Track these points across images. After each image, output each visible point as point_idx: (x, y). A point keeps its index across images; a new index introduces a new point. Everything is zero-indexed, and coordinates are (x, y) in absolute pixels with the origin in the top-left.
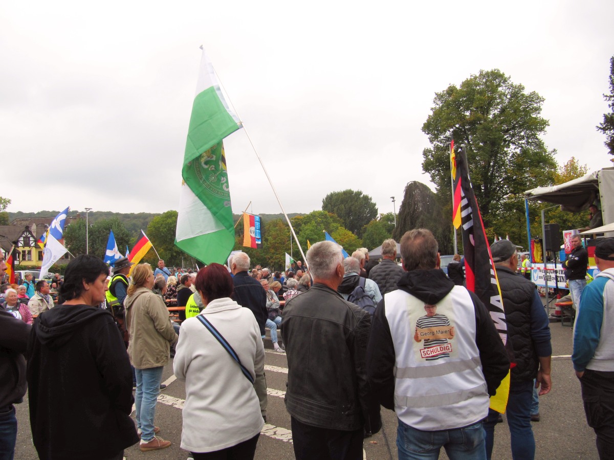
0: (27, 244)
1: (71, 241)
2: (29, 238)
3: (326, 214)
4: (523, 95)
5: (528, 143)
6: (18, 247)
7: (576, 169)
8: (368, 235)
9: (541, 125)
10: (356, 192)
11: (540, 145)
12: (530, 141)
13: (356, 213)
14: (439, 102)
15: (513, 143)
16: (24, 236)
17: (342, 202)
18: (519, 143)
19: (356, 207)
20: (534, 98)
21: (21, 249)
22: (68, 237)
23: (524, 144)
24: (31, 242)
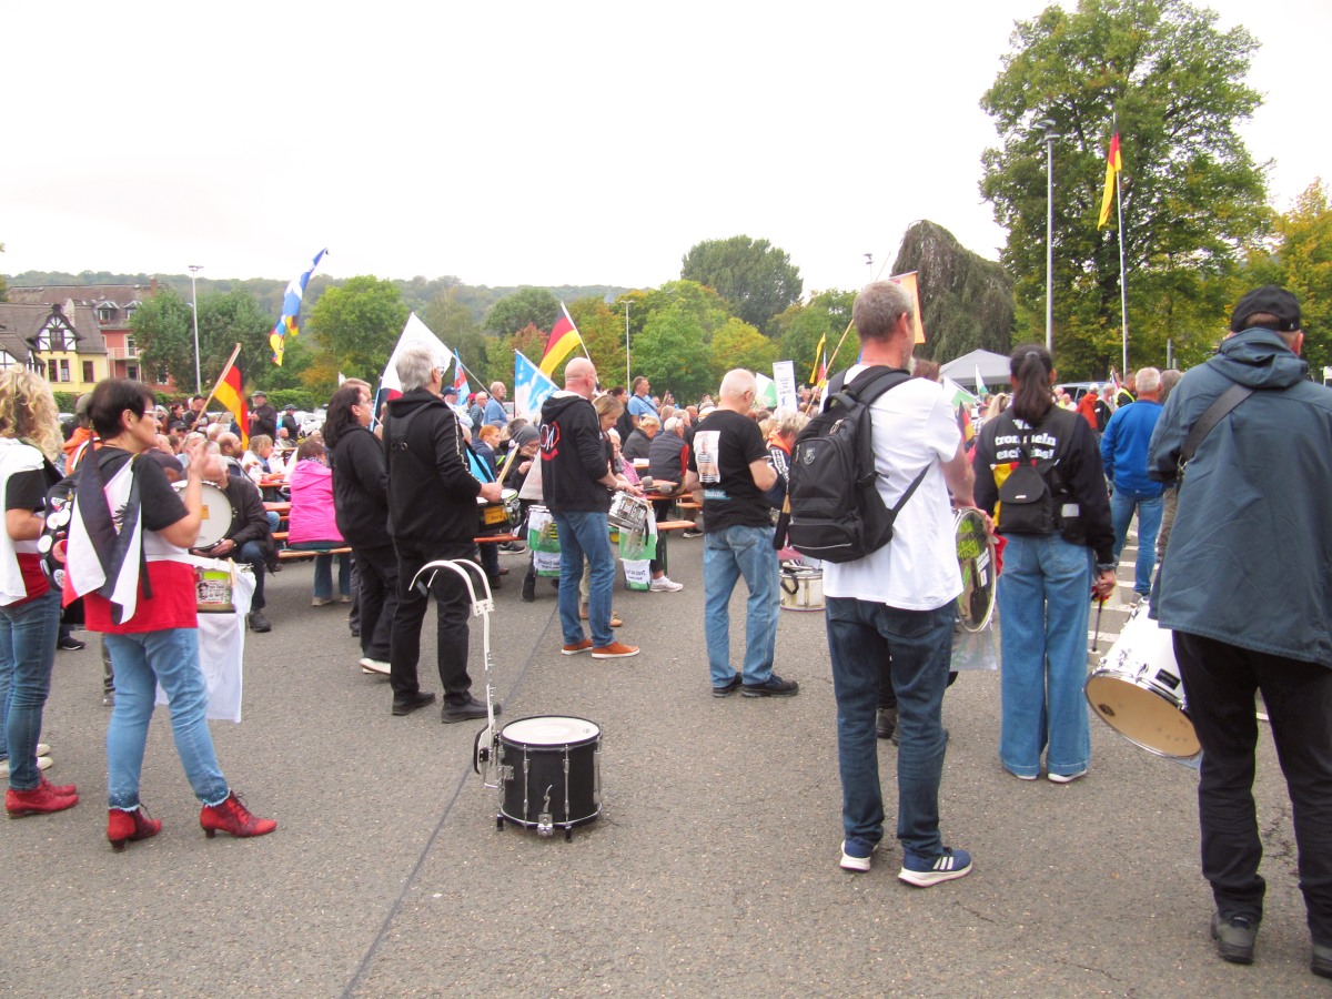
0: (58, 346)
1: (147, 340)
2: (62, 331)
3: (696, 290)
4: (1212, 33)
5: (1208, 142)
6: (39, 352)
7: (1324, 203)
8: (792, 337)
9: (1245, 103)
10: (756, 242)
11: (1233, 147)
12: (1213, 137)
13: (756, 287)
14: (1021, 43)
15: (1179, 142)
16: (50, 326)
17: (726, 262)
18: (1189, 142)
19: (756, 275)
20: (1238, 40)
21: (45, 357)
22: (139, 330)
23: (1200, 143)
24: (67, 341)
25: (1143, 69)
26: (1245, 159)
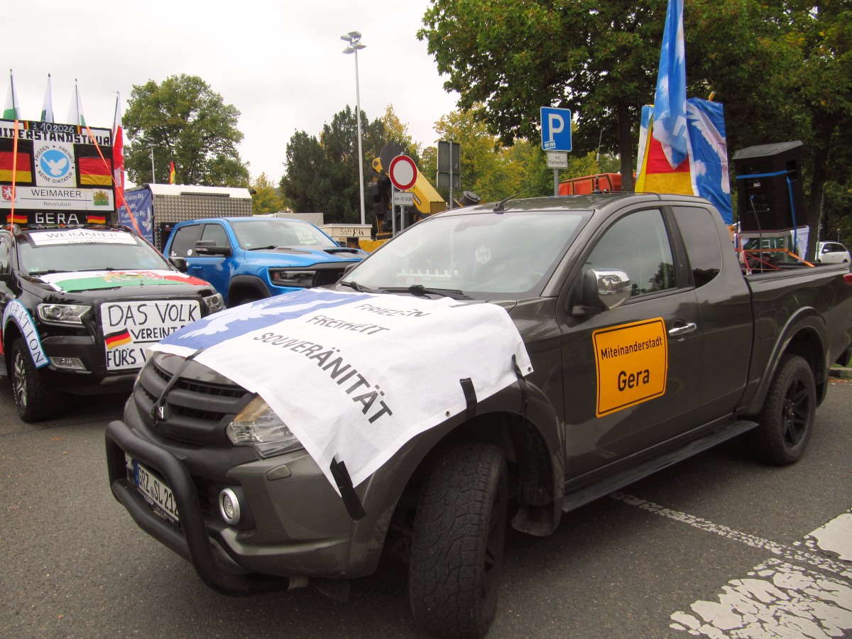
4: (222, 105)
7: (266, 183)
11: (234, 154)
12: (226, 149)
14: (137, 96)
15: (211, 150)
18: (216, 150)
20: (231, 110)
23: (220, 151)
25: (193, 117)
26: (238, 159)
